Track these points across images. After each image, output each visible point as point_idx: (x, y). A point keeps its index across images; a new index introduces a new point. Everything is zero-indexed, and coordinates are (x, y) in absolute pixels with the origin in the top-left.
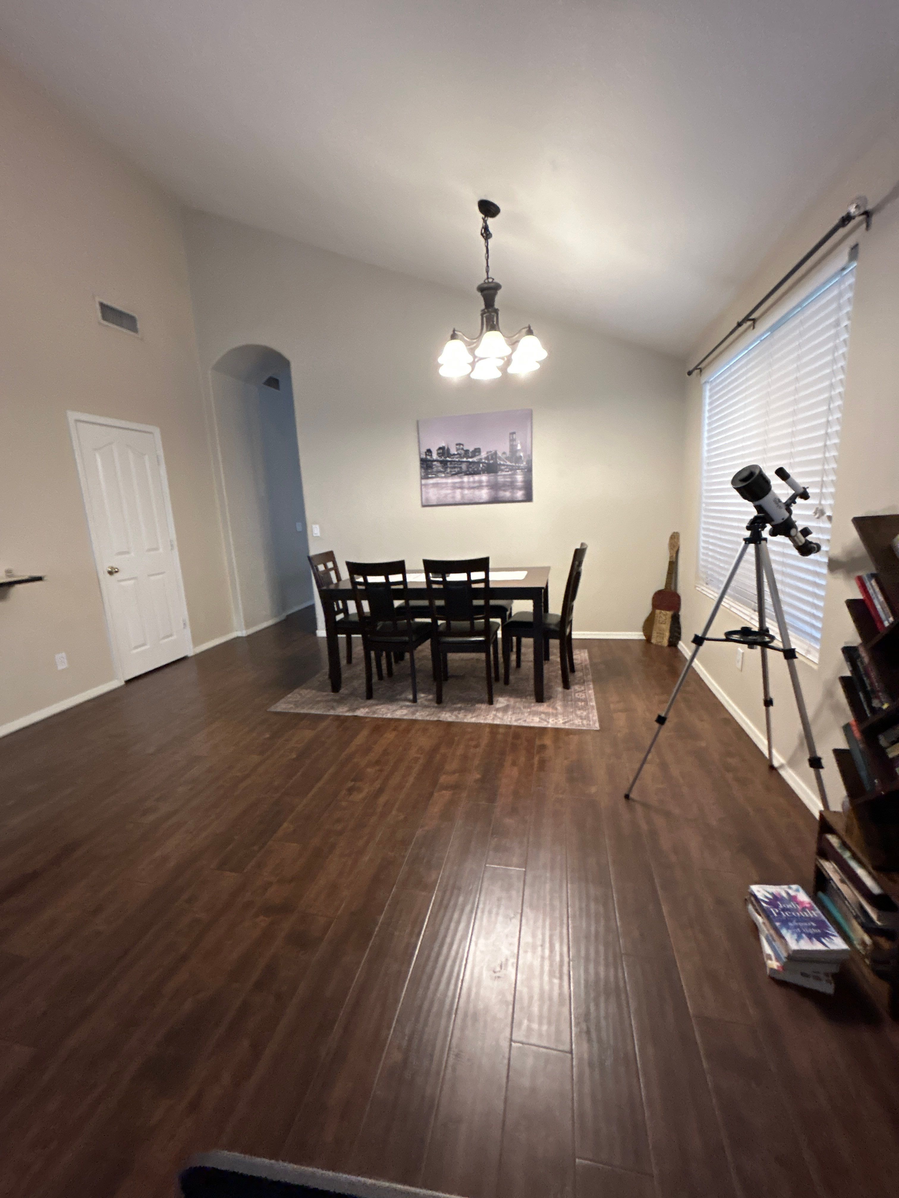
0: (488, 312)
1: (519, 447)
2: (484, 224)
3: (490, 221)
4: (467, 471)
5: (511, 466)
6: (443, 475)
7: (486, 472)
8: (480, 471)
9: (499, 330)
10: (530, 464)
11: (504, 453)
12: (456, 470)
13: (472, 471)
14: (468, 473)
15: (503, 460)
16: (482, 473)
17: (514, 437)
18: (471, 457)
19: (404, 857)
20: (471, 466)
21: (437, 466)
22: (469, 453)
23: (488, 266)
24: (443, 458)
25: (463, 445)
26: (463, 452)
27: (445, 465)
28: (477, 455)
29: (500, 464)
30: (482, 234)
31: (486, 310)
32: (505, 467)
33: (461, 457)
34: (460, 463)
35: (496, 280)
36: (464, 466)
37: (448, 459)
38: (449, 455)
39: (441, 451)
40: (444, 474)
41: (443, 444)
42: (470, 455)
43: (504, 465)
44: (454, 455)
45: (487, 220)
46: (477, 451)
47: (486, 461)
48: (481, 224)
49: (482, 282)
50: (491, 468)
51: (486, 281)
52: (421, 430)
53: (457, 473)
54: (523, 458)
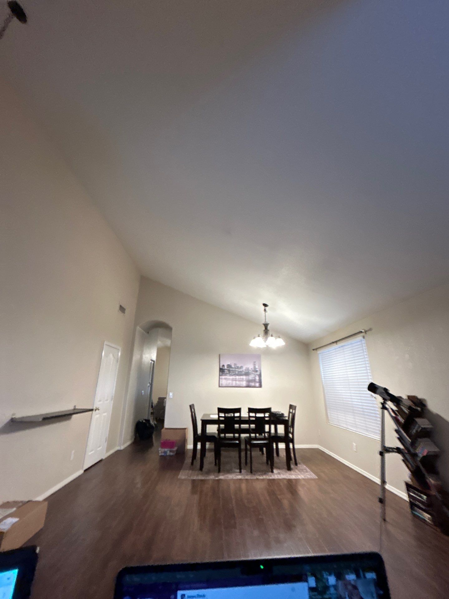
1: (257, 367)
5: (254, 373)
6: (229, 375)
7: (245, 375)
8: (243, 374)
10: (261, 374)
11: (252, 369)
12: (234, 373)
13: (240, 374)
14: (238, 375)
15: (251, 371)
18: (240, 369)
20: (239, 372)
21: (226, 371)
24: (229, 369)
25: (236, 364)
26: (236, 367)
27: (229, 371)
28: (242, 369)
29: (250, 373)
30: (264, 311)
31: (266, 330)
32: (252, 374)
33: (235, 369)
34: (235, 371)
36: (237, 372)
37: (231, 369)
38: (231, 368)
39: (228, 366)
41: (229, 363)
44: (233, 368)
46: (241, 367)
47: (245, 371)
50: (247, 374)
51: (265, 322)
52: (221, 357)
53: (234, 375)
54: (258, 371)
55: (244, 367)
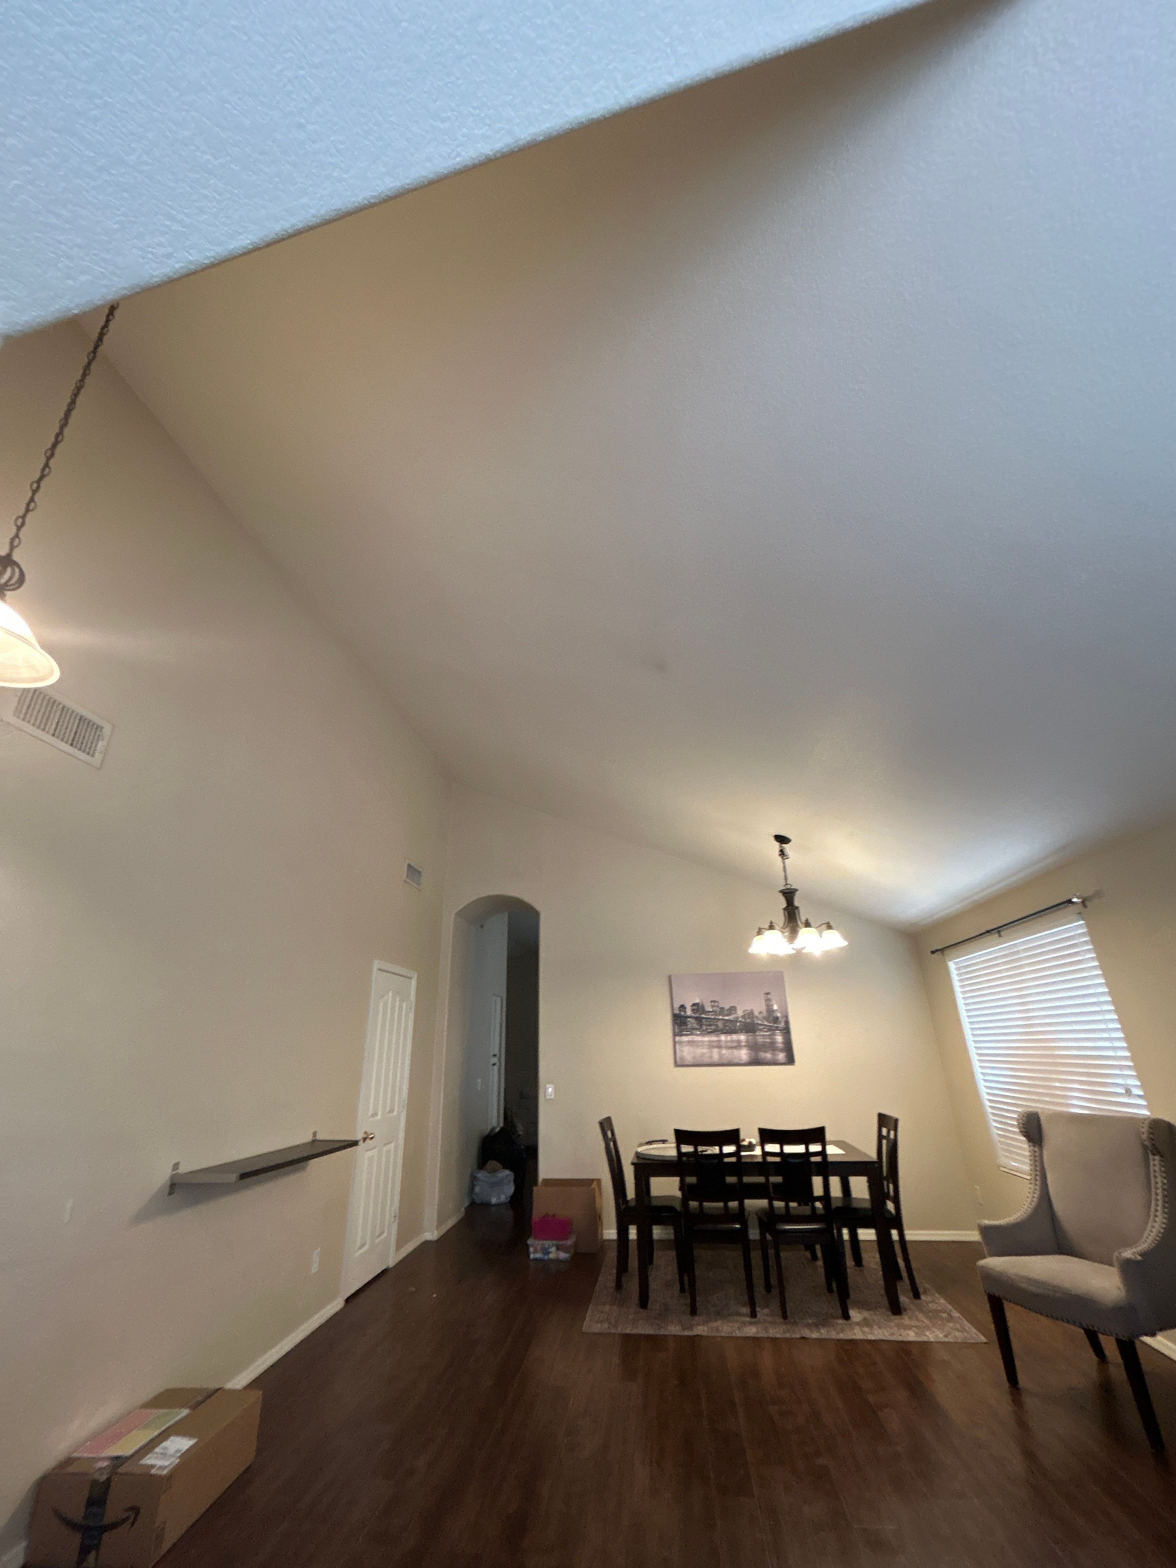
0: (791, 910)
1: (775, 1007)
2: (780, 849)
4: (724, 1029)
5: (768, 1026)
6: (699, 1033)
7: (744, 1031)
8: (738, 1030)
10: (788, 1026)
11: (761, 1013)
12: (713, 1028)
13: (729, 1029)
14: (725, 1031)
15: (761, 1021)
16: (739, 1031)
17: (769, 997)
20: (728, 1024)
21: (692, 1023)
22: (724, 1011)
24: (697, 1015)
26: (719, 1010)
27: (700, 1022)
28: (733, 1014)
29: (758, 1025)
31: (789, 909)
32: (763, 1027)
34: (716, 1021)
36: (720, 1024)
38: (704, 1012)
39: (695, 1007)
40: (699, 1031)
41: (697, 1001)
42: (726, 1014)
43: (763, 1025)
44: (710, 1011)
46: (733, 1009)
47: (743, 1020)
50: (750, 1027)
52: (674, 984)
53: (713, 1032)
54: (780, 1018)
55: (738, 1009)
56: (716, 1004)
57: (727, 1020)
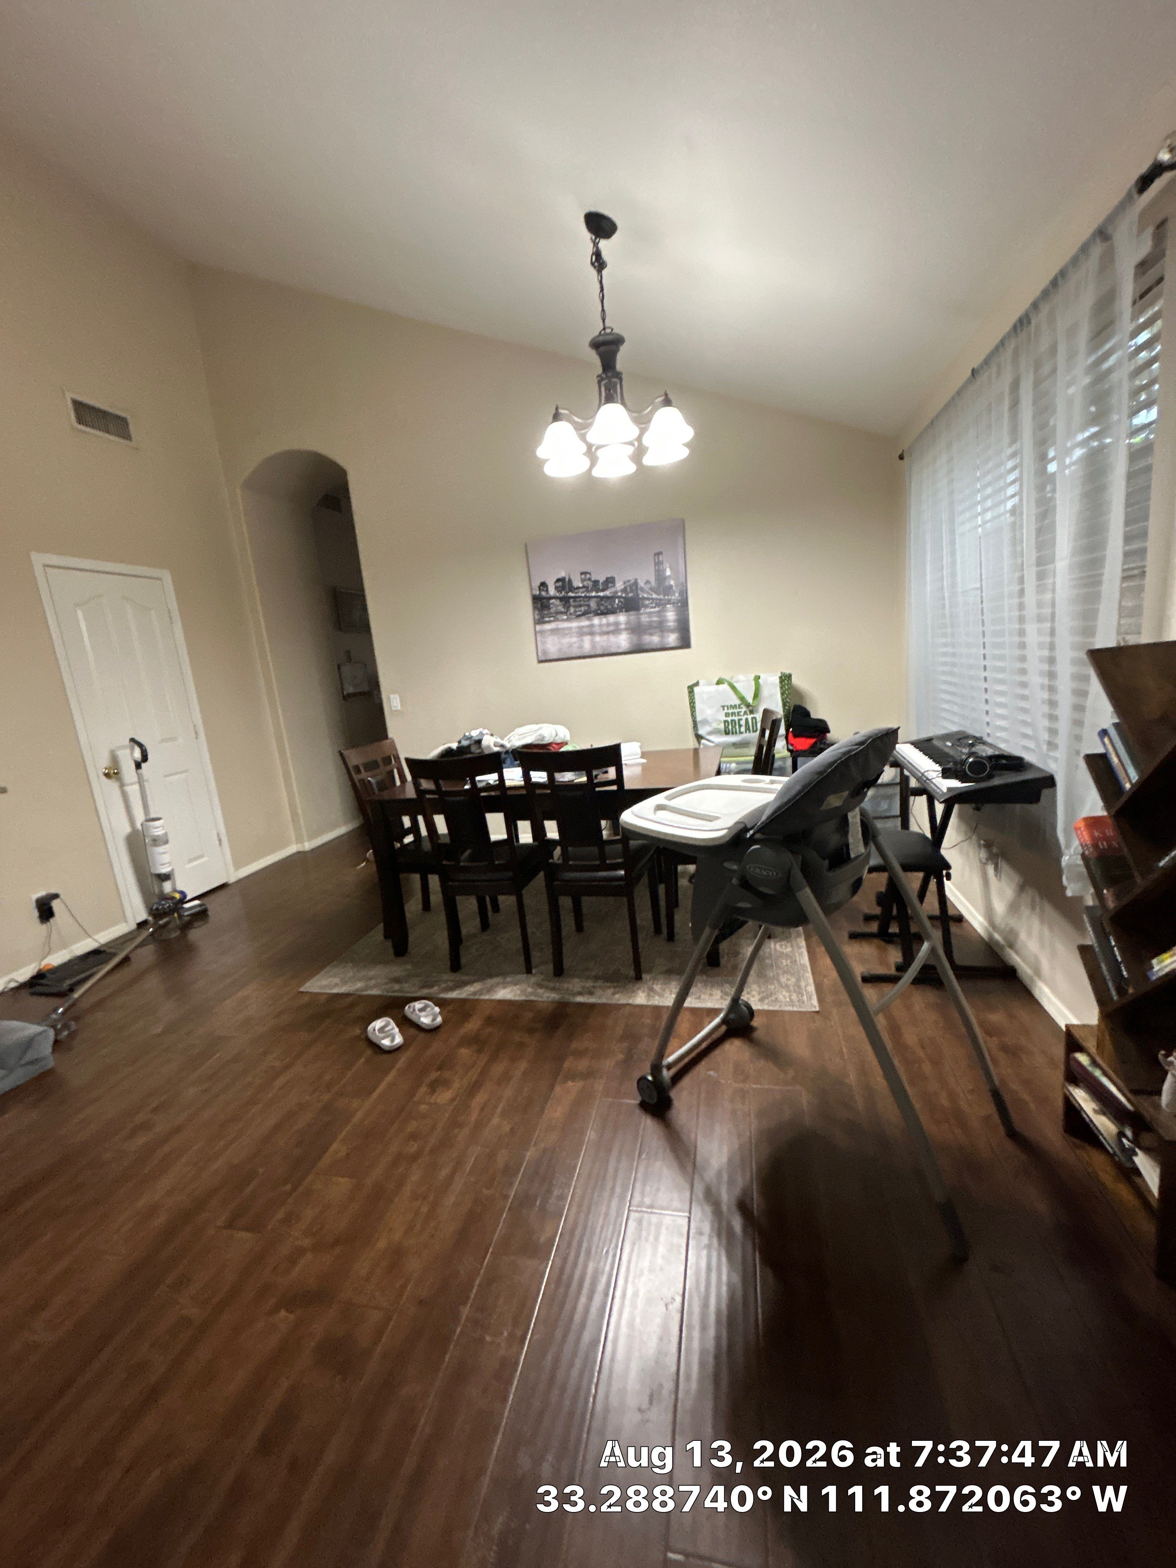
0: (607, 377)
1: (668, 572)
2: (595, 249)
3: (603, 244)
4: (598, 610)
5: (656, 599)
6: (565, 617)
7: (624, 610)
8: (616, 609)
9: (623, 404)
10: (685, 595)
11: (648, 582)
12: (583, 609)
13: (604, 610)
14: (599, 612)
15: (648, 593)
16: (618, 611)
17: (661, 559)
18: (603, 590)
19: (506, 1197)
20: (603, 602)
21: (556, 605)
22: (598, 585)
23: (603, 310)
24: (563, 594)
25: (590, 574)
26: (590, 584)
27: (566, 603)
28: (611, 587)
29: (644, 599)
30: (592, 264)
31: (604, 376)
32: (651, 601)
33: (588, 591)
34: (587, 599)
35: (616, 331)
36: (593, 604)
37: (571, 594)
38: (572, 589)
39: (560, 584)
40: (566, 615)
41: (562, 574)
42: (601, 588)
43: (648, 599)
44: (578, 588)
45: (599, 242)
46: (610, 581)
47: (624, 595)
48: (590, 249)
49: (597, 333)
50: (631, 604)
51: (603, 332)
52: (530, 555)
53: (584, 614)
54: (674, 588)
55: (616, 580)
56: (588, 576)
57: (602, 598)
